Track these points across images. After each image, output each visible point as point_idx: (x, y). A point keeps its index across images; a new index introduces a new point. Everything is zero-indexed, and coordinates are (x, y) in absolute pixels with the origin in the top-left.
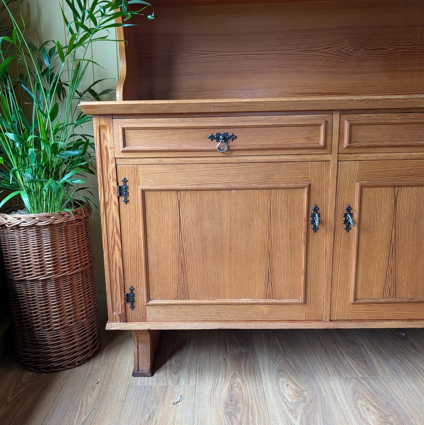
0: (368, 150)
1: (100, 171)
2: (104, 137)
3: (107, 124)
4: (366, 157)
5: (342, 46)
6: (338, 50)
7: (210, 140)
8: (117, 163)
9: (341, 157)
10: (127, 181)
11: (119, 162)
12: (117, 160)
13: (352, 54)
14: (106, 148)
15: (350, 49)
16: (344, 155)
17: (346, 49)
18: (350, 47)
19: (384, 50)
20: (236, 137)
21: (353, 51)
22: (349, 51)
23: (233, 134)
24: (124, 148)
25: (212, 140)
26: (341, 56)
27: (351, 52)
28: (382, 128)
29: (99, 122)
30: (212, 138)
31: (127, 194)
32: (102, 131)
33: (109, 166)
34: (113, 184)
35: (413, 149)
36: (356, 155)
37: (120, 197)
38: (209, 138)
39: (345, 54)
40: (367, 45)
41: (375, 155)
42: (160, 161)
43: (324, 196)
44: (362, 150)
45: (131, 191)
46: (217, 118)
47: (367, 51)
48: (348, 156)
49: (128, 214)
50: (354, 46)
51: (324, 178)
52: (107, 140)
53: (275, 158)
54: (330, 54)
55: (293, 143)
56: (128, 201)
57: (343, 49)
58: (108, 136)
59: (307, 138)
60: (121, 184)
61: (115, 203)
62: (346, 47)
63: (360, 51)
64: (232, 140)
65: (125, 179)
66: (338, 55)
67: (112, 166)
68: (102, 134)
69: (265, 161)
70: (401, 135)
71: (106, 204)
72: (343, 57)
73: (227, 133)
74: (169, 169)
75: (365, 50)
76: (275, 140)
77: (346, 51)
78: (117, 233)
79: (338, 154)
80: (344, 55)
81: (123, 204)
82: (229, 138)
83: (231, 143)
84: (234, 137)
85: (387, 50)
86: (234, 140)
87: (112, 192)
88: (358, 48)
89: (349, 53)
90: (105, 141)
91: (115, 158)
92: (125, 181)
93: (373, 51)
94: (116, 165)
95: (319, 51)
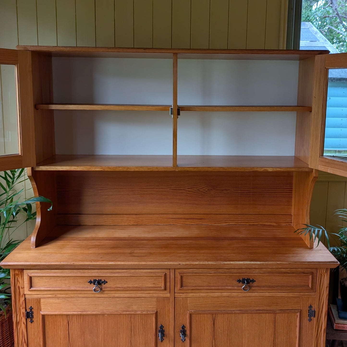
0: (193, 291)
1: (14, 302)
2: (18, 281)
3: (20, 273)
4: (193, 295)
5: (200, 187)
6: (198, 190)
7: (89, 284)
8: (26, 297)
9: (177, 295)
10: (32, 308)
11: (27, 296)
12: (26, 295)
13: (206, 192)
14: (19, 287)
15: (206, 189)
16: (178, 294)
17: (203, 189)
18: (206, 188)
19: (229, 191)
20: (107, 282)
21: (207, 191)
22: (205, 191)
23: (104, 280)
24: (30, 288)
25: (90, 284)
26: (200, 194)
27: (206, 191)
28: (203, 278)
29: (14, 272)
30: (91, 282)
31: (33, 317)
32: (16, 277)
33: (20, 298)
34: (23, 311)
35: (223, 291)
36: (186, 294)
37: (28, 319)
38: (89, 282)
39: (203, 193)
40: (217, 187)
41: (199, 294)
42: (56, 296)
43: (167, 319)
44: (190, 291)
45: (35, 315)
46: (94, 270)
48: (181, 294)
49: (33, 330)
50: (208, 188)
51: (166, 307)
52: (20, 282)
53: (133, 295)
54: (192, 192)
55: (144, 286)
56: (33, 321)
57: (201, 189)
58: (20, 280)
59: (154, 284)
60: (28, 310)
61: (24, 323)
62: (203, 188)
63: (212, 191)
64: (104, 284)
65: (31, 307)
66: (197, 193)
67: (22, 299)
68: (16, 279)
69: (126, 297)
70: (215, 282)
71: (17, 323)
72: (201, 194)
73: (101, 280)
74: (61, 301)
75: (215, 190)
76: (133, 284)
77: (203, 191)
78: (25, 342)
79: (174, 293)
80: (201, 193)
81: (29, 323)
82: (103, 282)
83: (103, 286)
84: (105, 282)
86: (106, 284)
87: (22, 315)
88: (211, 189)
89: (205, 192)
90: (18, 283)
91: (25, 294)
92: (31, 309)
93: (221, 191)
94: (25, 298)
95: (185, 190)
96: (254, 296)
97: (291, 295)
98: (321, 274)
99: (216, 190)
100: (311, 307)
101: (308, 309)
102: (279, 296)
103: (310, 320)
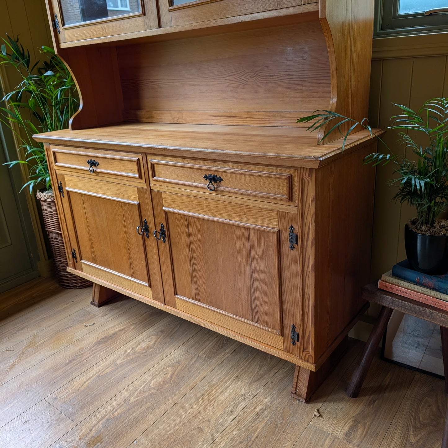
2: (49, 155)
3: (49, 148)
5: (241, 73)
6: (239, 77)
7: (88, 164)
9: (152, 187)
12: (55, 170)
13: (249, 81)
14: (51, 162)
15: (247, 76)
18: (247, 74)
19: (274, 77)
21: (249, 78)
22: (246, 78)
23: (97, 161)
24: (55, 163)
26: (241, 83)
27: (248, 79)
29: (46, 147)
31: (63, 191)
32: (48, 152)
34: (57, 184)
36: (160, 187)
37: (60, 193)
38: (87, 162)
39: (244, 81)
40: (260, 72)
42: (72, 173)
46: (89, 149)
47: (261, 78)
48: (155, 186)
49: (66, 204)
50: (250, 73)
54: (232, 81)
57: (242, 76)
59: (132, 170)
60: (60, 185)
61: (59, 197)
62: (244, 75)
63: (255, 78)
64: (98, 166)
65: (60, 182)
69: (115, 182)
72: (243, 83)
73: (95, 160)
74: (76, 179)
75: (258, 77)
79: (149, 183)
80: (243, 81)
81: (62, 197)
82: (96, 163)
84: (98, 164)
85: (277, 77)
88: (253, 75)
89: (247, 80)
90: (50, 157)
93: (265, 78)
94: (56, 173)
95: (226, 78)
96: (223, 200)
97: (265, 205)
98: (302, 179)
99: (260, 76)
100: (292, 228)
101: (288, 231)
102: (252, 205)
103: (292, 248)
